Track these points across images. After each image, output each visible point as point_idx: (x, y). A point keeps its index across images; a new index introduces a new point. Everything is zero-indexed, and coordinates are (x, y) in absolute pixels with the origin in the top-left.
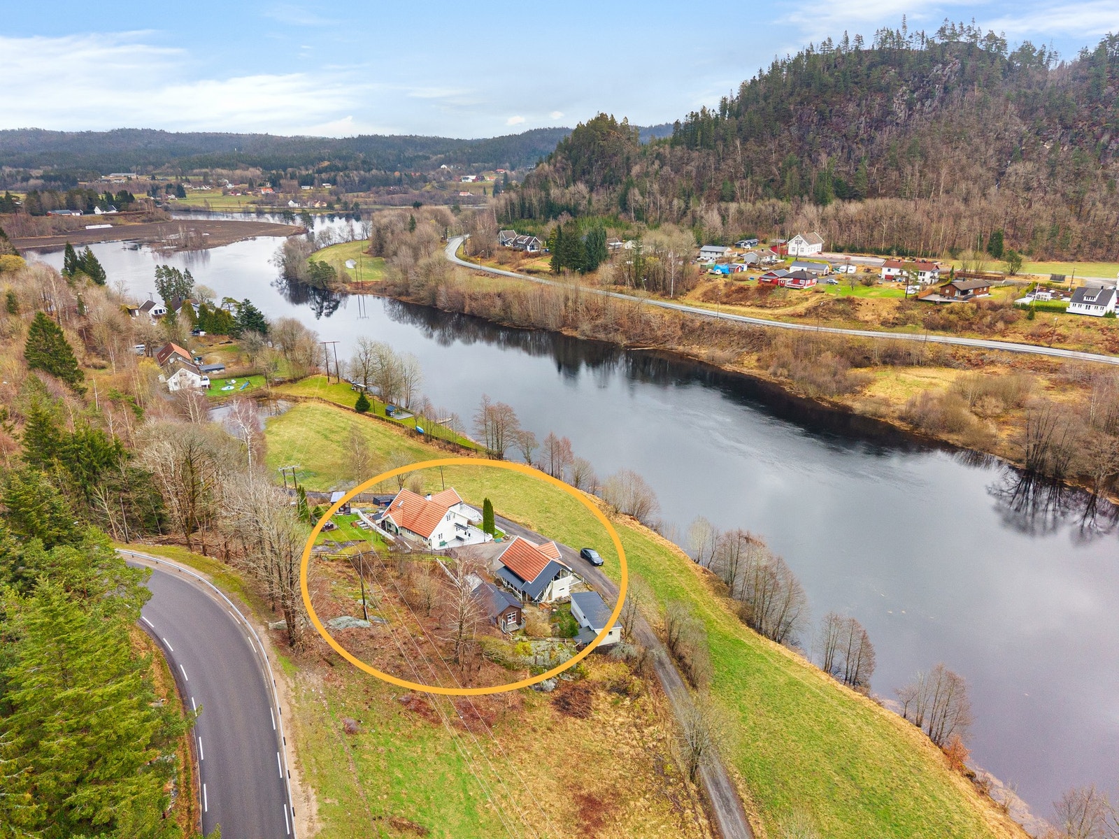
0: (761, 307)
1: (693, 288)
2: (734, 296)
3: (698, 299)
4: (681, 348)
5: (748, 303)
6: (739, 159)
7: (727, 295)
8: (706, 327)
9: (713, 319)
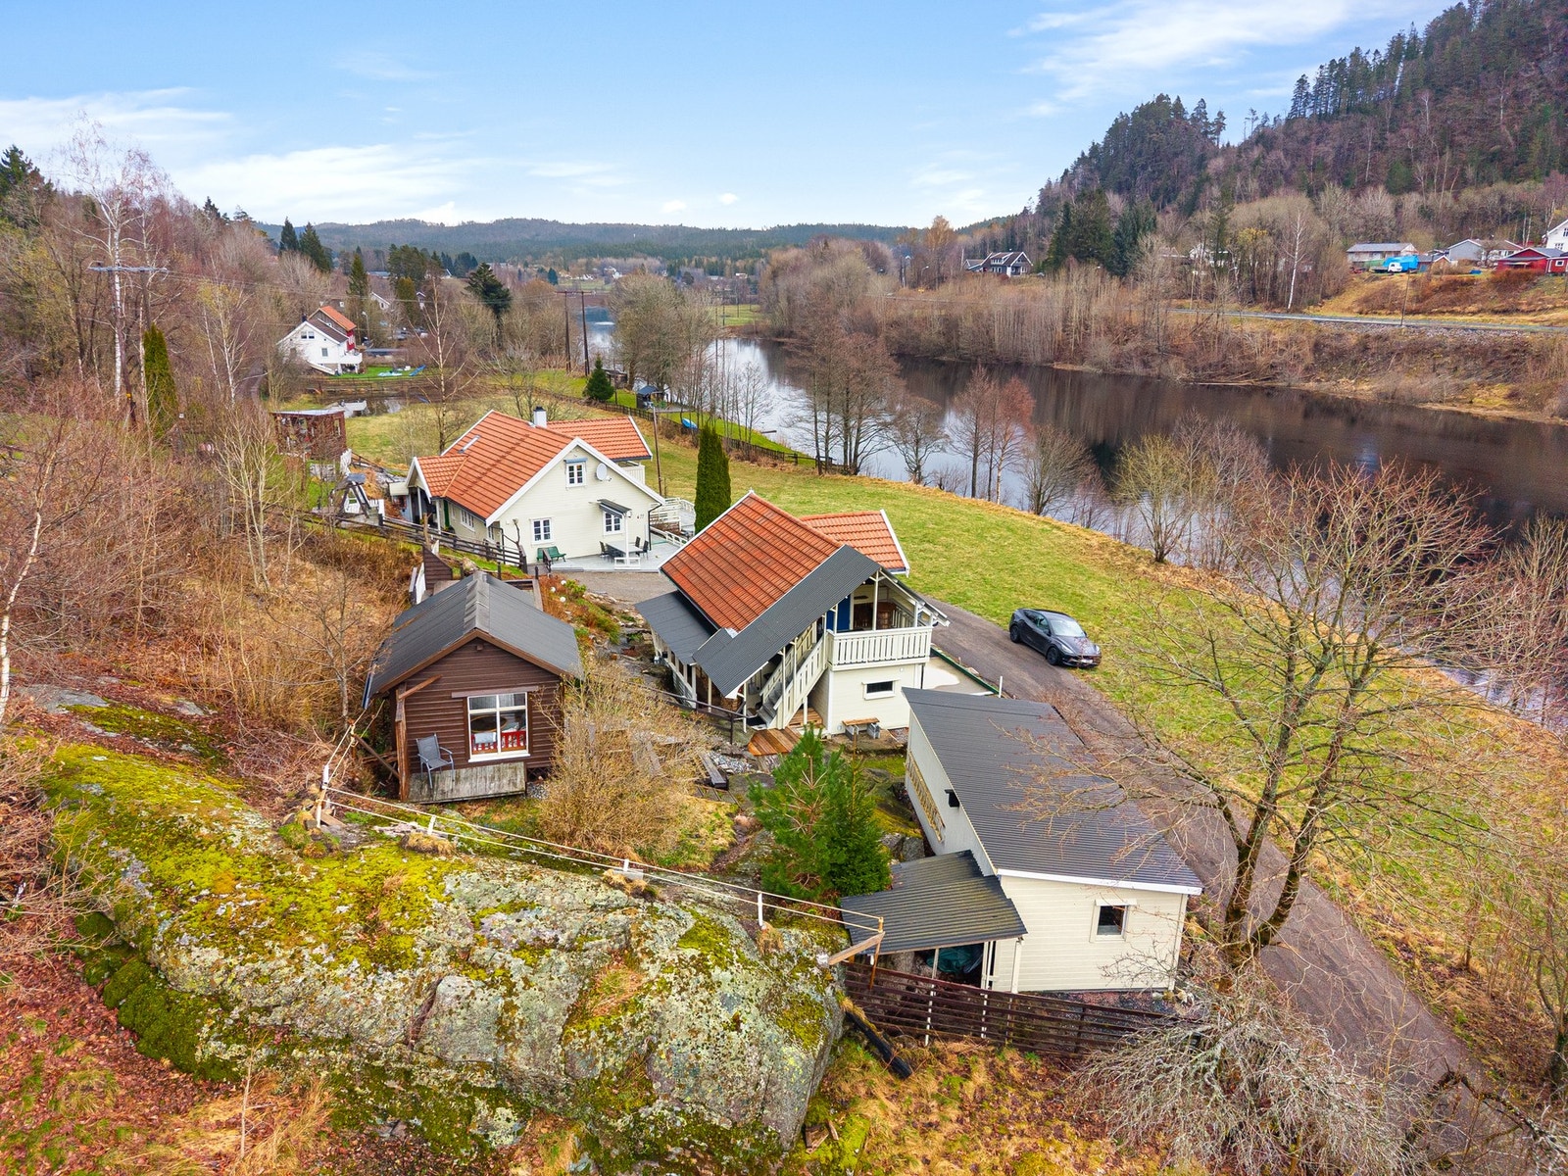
0: (1505, 312)
1: (1338, 292)
2: (1436, 297)
3: (1349, 310)
4: (1311, 385)
5: (1472, 308)
6: (1426, 125)
7: (1421, 299)
8: (1373, 345)
9: (1390, 329)
